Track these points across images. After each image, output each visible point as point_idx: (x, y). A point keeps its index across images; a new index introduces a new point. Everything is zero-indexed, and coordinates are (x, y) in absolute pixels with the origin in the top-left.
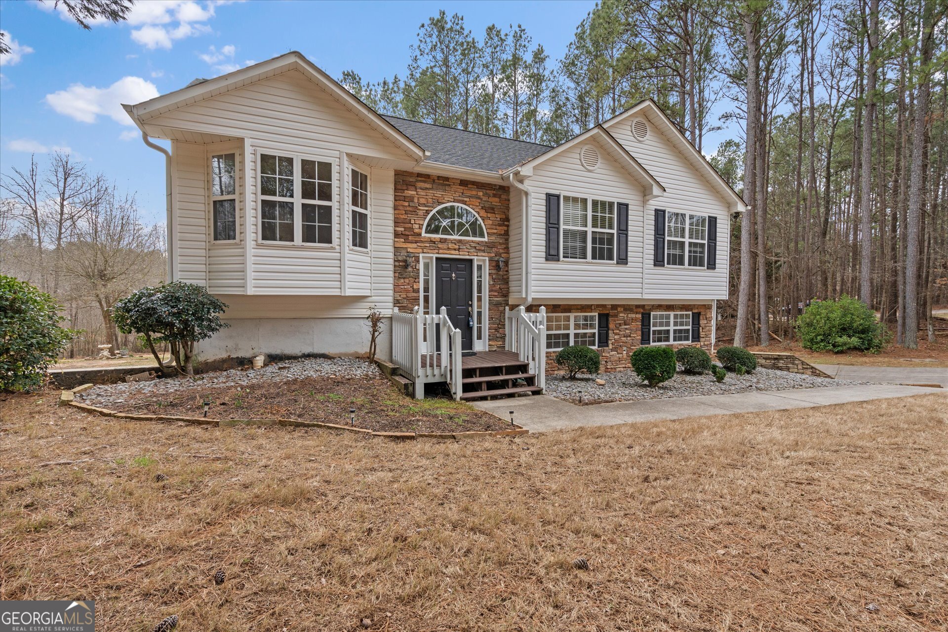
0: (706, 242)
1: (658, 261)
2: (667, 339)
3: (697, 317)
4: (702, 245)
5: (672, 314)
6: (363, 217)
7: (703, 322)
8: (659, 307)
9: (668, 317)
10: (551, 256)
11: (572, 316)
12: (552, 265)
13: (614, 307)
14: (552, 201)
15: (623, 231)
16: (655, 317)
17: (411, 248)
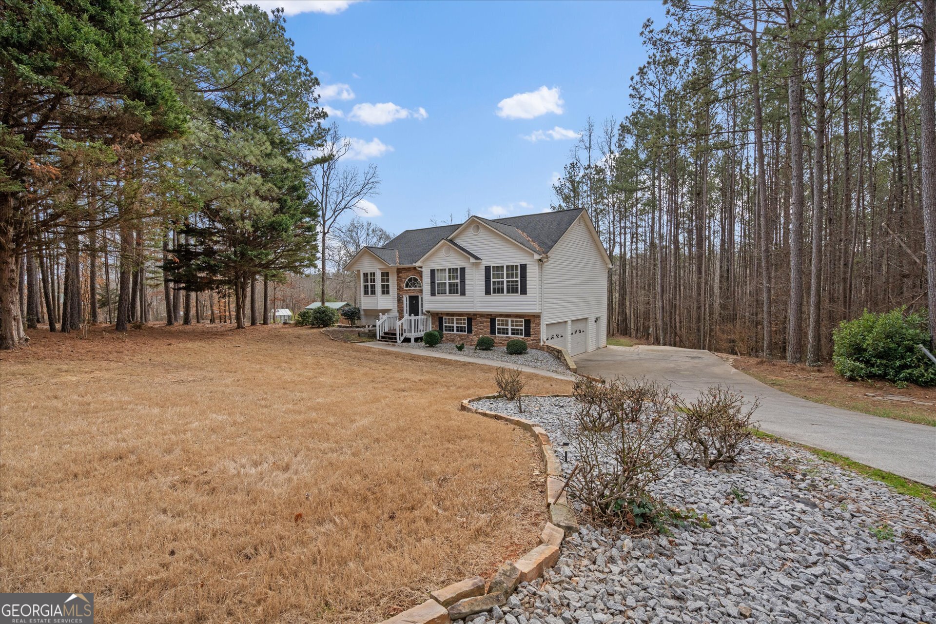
0: (519, 279)
1: (488, 292)
2: (507, 333)
3: (528, 323)
4: (517, 281)
5: (510, 320)
6: (388, 286)
7: (532, 325)
8: (501, 315)
9: (507, 321)
10: (433, 294)
11: (455, 318)
12: (433, 297)
13: (475, 315)
14: (433, 272)
15: (463, 280)
16: (499, 321)
17: (401, 293)
